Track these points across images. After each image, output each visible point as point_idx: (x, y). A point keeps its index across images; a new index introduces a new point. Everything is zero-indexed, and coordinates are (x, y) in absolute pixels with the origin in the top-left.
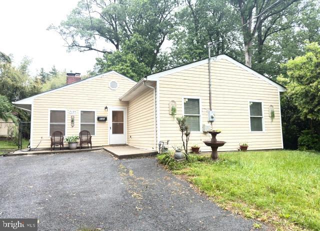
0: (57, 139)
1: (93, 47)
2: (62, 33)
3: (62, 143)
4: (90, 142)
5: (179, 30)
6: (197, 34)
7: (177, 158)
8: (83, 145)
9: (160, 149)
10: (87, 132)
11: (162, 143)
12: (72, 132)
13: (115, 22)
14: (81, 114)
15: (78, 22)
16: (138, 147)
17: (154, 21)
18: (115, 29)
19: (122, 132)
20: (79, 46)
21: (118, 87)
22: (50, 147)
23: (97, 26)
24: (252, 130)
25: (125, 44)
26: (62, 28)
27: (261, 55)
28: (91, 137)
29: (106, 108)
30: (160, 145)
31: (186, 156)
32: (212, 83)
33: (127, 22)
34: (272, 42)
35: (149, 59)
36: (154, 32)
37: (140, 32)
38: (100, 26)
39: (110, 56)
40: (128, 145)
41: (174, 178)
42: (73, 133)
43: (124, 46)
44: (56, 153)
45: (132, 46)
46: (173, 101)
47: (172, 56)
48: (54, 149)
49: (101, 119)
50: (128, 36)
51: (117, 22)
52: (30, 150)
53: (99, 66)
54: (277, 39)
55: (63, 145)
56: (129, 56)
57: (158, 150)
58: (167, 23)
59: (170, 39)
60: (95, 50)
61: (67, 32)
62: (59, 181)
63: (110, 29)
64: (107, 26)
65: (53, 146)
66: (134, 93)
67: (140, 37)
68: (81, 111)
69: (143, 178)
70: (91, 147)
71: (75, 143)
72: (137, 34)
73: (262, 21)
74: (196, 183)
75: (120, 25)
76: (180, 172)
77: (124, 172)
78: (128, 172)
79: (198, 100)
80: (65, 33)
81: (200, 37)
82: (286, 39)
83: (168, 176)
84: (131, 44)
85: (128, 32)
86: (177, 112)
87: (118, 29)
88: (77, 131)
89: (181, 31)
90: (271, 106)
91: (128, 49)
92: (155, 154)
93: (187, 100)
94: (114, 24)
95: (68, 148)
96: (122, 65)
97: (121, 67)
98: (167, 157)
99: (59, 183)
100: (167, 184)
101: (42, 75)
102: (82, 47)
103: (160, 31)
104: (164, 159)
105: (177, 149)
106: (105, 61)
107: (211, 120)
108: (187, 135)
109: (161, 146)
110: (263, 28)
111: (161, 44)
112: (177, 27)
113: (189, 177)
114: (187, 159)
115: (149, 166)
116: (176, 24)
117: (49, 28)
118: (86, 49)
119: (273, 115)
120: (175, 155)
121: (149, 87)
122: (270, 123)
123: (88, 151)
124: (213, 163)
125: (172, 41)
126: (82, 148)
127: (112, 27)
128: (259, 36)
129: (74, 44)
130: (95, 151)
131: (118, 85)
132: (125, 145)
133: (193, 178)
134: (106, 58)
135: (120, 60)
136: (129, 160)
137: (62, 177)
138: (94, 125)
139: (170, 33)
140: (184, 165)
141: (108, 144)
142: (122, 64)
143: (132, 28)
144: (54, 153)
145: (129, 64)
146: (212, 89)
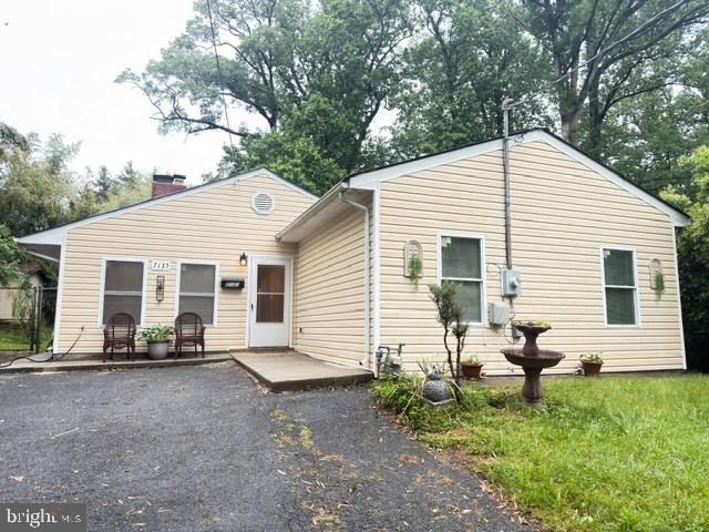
0: (120, 332)
1: (217, 123)
2: (150, 89)
3: (130, 342)
4: (201, 341)
5: (413, 89)
6: (451, 98)
7: (432, 396)
8: (184, 349)
9: (378, 366)
10: (194, 315)
11: (385, 350)
12: (158, 315)
13: (270, 69)
14: (182, 272)
15: (186, 64)
16: (319, 357)
17: (357, 67)
18: (269, 84)
19: (278, 318)
20: (186, 119)
21: (273, 207)
22: (101, 350)
23: (228, 74)
24: (609, 322)
25: (290, 115)
26: (150, 78)
27: (597, 147)
28: (203, 329)
29: (243, 257)
30: (380, 355)
31: (456, 390)
32: (511, 200)
33: (296, 68)
34: (620, 120)
35: (344, 150)
36: (356, 92)
37: (325, 91)
38: (236, 76)
39: (255, 144)
40: (293, 349)
41: (429, 458)
42: (160, 319)
43: (290, 120)
44: (116, 367)
45: (308, 122)
46: (413, 243)
47: (394, 147)
48: (111, 357)
49: (231, 285)
50: (297, 100)
51: (274, 69)
52: (51, 359)
53: (231, 164)
54: (631, 114)
55: (133, 347)
56: (301, 143)
57: (374, 369)
58: (386, 73)
59: (392, 107)
60: (222, 128)
61: (162, 87)
62: (102, 460)
63: (257, 82)
64: (251, 76)
65: (109, 350)
66: (314, 222)
67: (325, 102)
68: (183, 265)
69: (340, 458)
70: (203, 353)
71: (162, 342)
72: (317, 96)
73: (600, 71)
74: (498, 480)
75: (281, 74)
76: (445, 438)
77: (287, 433)
78: (295, 434)
79: (477, 242)
80: (156, 91)
81: (460, 105)
82: (651, 113)
83: (412, 452)
84: (305, 117)
85: (298, 91)
86: (425, 272)
87: (275, 85)
88: (170, 313)
89: (417, 90)
90: (655, 260)
91: (298, 127)
92: (365, 380)
93: (449, 241)
94: (267, 72)
95: (147, 356)
96: (284, 162)
97: (281, 167)
98: (402, 392)
99: (100, 468)
100: (411, 478)
101: (103, 184)
102: (194, 121)
103: (370, 90)
104: (395, 398)
105: (431, 371)
106: (244, 153)
107: (510, 292)
108: (459, 333)
109: (383, 360)
110: (600, 86)
111: (369, 119)
112: (409, 81)
113: (475, 458)
114: (458, 400)
115: (354, 414)
116: (405, 73)
117: (122, 78)
118: (203, 126)
119: (659, 285)
120: (427, 389)
121: (353, 207)
122: (653, 304)
123: (194, 364)
124: (533, 415)
125: (396, 111)
126: (180, 355)
127: (261, 79)
128: (594, 104)
129: (177, 115)
130: (211, 366)
131: (273, 202)
132: (285, 349)
133: (487, 463)
134: (246, 147)
135: (280, 153)
136: (299, 396)
137: (114, 444)
138: (213, 298)
139: (392, 95)
140: (453, 417)
141: (246, 347)
142: (284, 160)
143: (306, 83)
144: (110, 368)
145: (299, 161)
146: (512, 215)
